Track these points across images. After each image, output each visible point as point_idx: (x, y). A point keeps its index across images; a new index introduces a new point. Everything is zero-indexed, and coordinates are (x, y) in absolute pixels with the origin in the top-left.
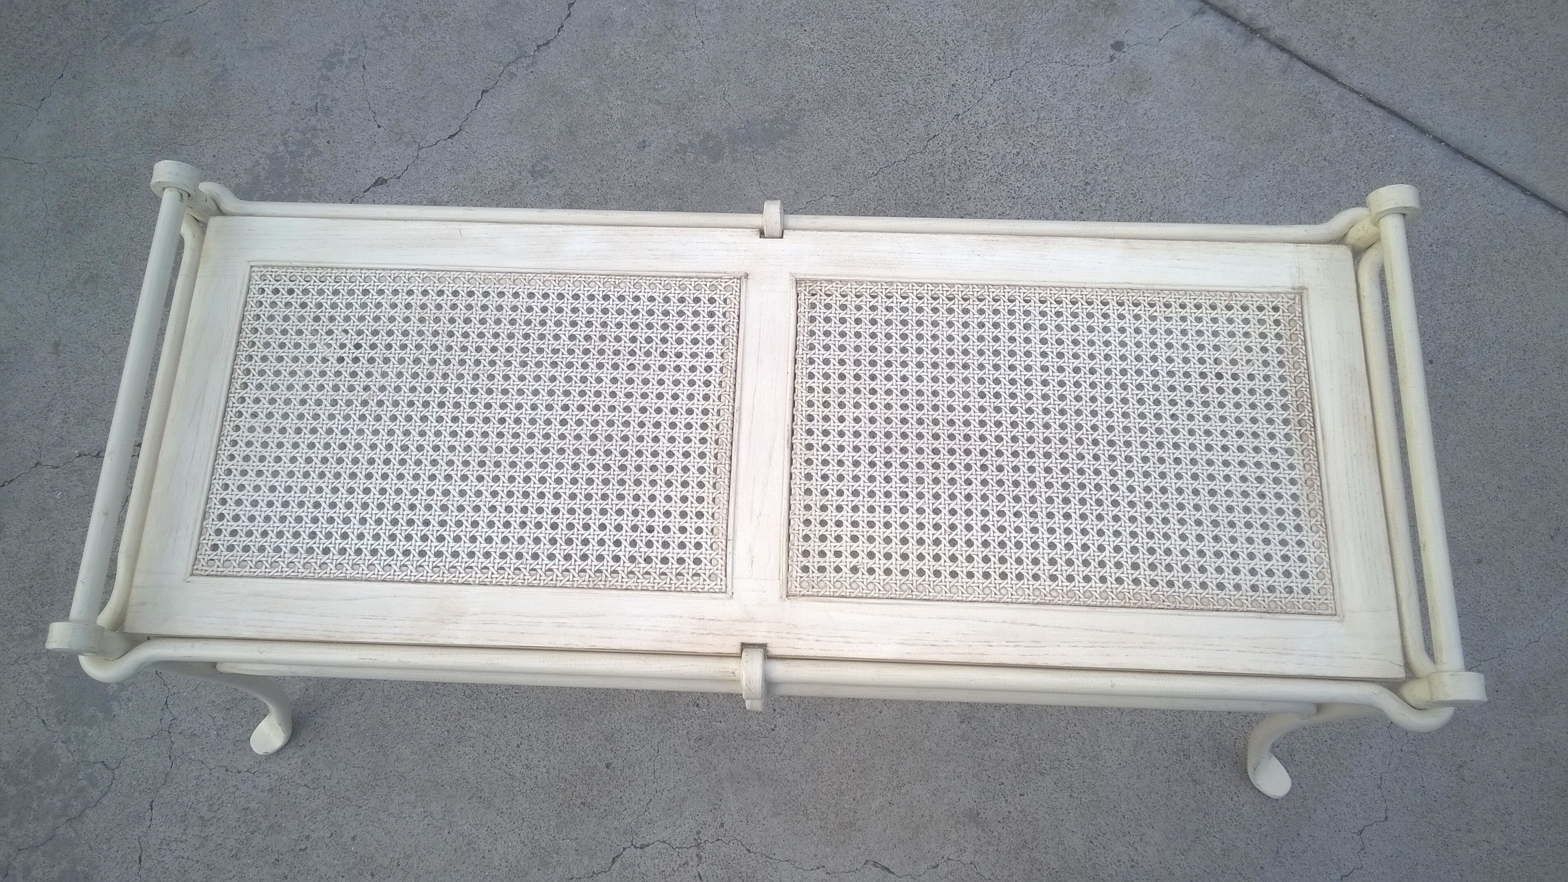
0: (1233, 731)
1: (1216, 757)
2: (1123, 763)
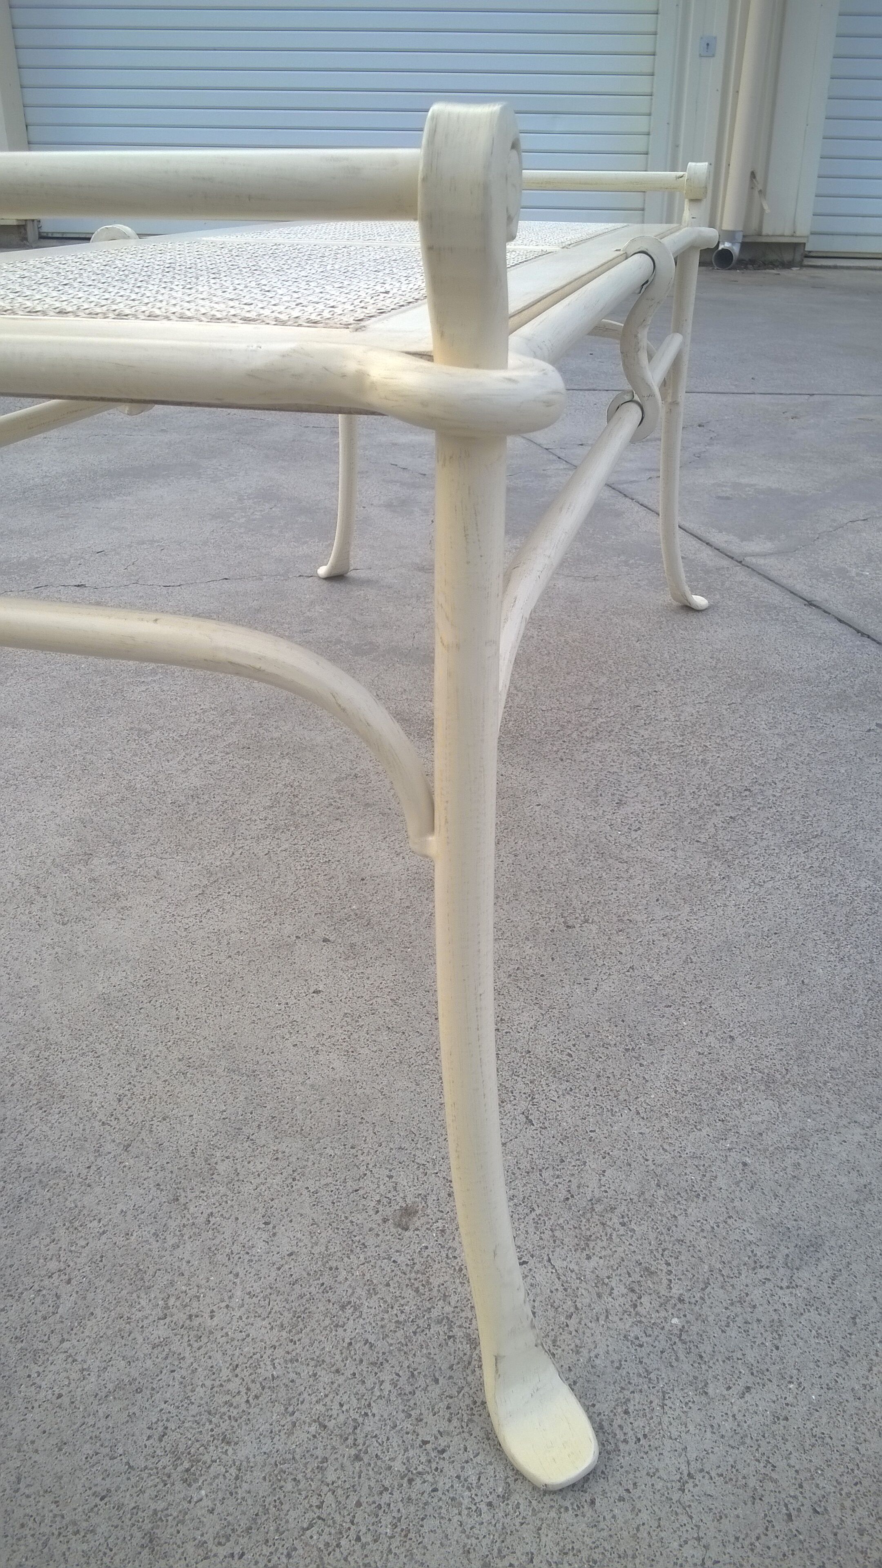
0: (329, 1499)
1: (244, 1523)
2: (66, 1400)
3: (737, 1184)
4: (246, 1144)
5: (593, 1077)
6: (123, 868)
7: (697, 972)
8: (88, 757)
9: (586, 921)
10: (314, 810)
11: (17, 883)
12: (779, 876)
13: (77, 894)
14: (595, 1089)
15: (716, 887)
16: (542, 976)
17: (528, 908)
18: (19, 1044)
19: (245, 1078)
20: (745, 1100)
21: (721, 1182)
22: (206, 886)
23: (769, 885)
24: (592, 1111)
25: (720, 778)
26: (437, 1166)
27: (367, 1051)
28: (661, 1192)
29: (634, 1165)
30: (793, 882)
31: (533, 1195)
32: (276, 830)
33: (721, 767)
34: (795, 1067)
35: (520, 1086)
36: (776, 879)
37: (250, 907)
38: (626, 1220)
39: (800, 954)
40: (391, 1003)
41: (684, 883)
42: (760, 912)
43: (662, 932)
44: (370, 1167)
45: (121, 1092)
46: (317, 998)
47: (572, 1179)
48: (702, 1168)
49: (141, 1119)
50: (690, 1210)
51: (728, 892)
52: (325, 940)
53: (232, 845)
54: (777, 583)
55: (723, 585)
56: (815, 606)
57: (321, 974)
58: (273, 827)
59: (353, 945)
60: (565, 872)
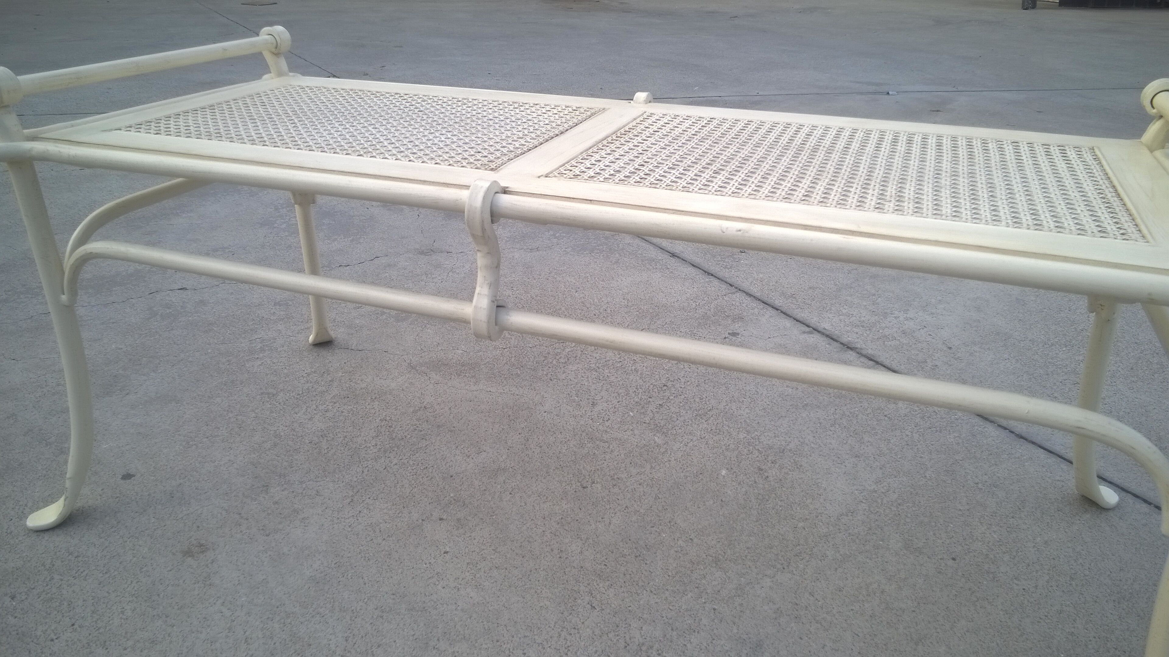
3: (713, 620)
4: (434, 652)
5: (622, 576)
6: (293, 492)
7: (663, 504)
8: (239, 417)
9: (593, 483)
10: (406, 434)
11: (224, 513)
12: (695, 438)
13: (269, 514)
14: (625, 582)
15: (662, 450)
16: (577, 520)
17: (557, 479)
18: (268, 618)
19: (420, 613)
20: (707, 574)
21: (705, 621)
22: (352, 496)
23: (691, 444)
24: (626, 595)
25: (647, 379)
26: (549, 642)
27: (488, 584)
28: (675, 633)
29: (657, 621)
30: (703, 440)
31: (607, 648)
32: (385, 452)
33: (647, 373)
34: (729, 551)
35: (582, 588)
36: (694, 440)
37: (386, 505)
38: (660, 652)
39: (717, 484)
40: (493, 552)
41: (643, 450)
42: (690, 462)
43: (638, 483)
44: (511, 650)
45: (346, 635)
46: (447, 557)
47: (625, 635)
48: (693, 616)
49: (364, 649)
50: (692, 640)
51: (669, 452)
52: (441, 519)
53: (360, 466)
54: (651, 243)
55: (618, 247)
56: (676, 256)
57: (445, 541)
58: (382, 450)
59: (459, 520)
60: (573, 453)
